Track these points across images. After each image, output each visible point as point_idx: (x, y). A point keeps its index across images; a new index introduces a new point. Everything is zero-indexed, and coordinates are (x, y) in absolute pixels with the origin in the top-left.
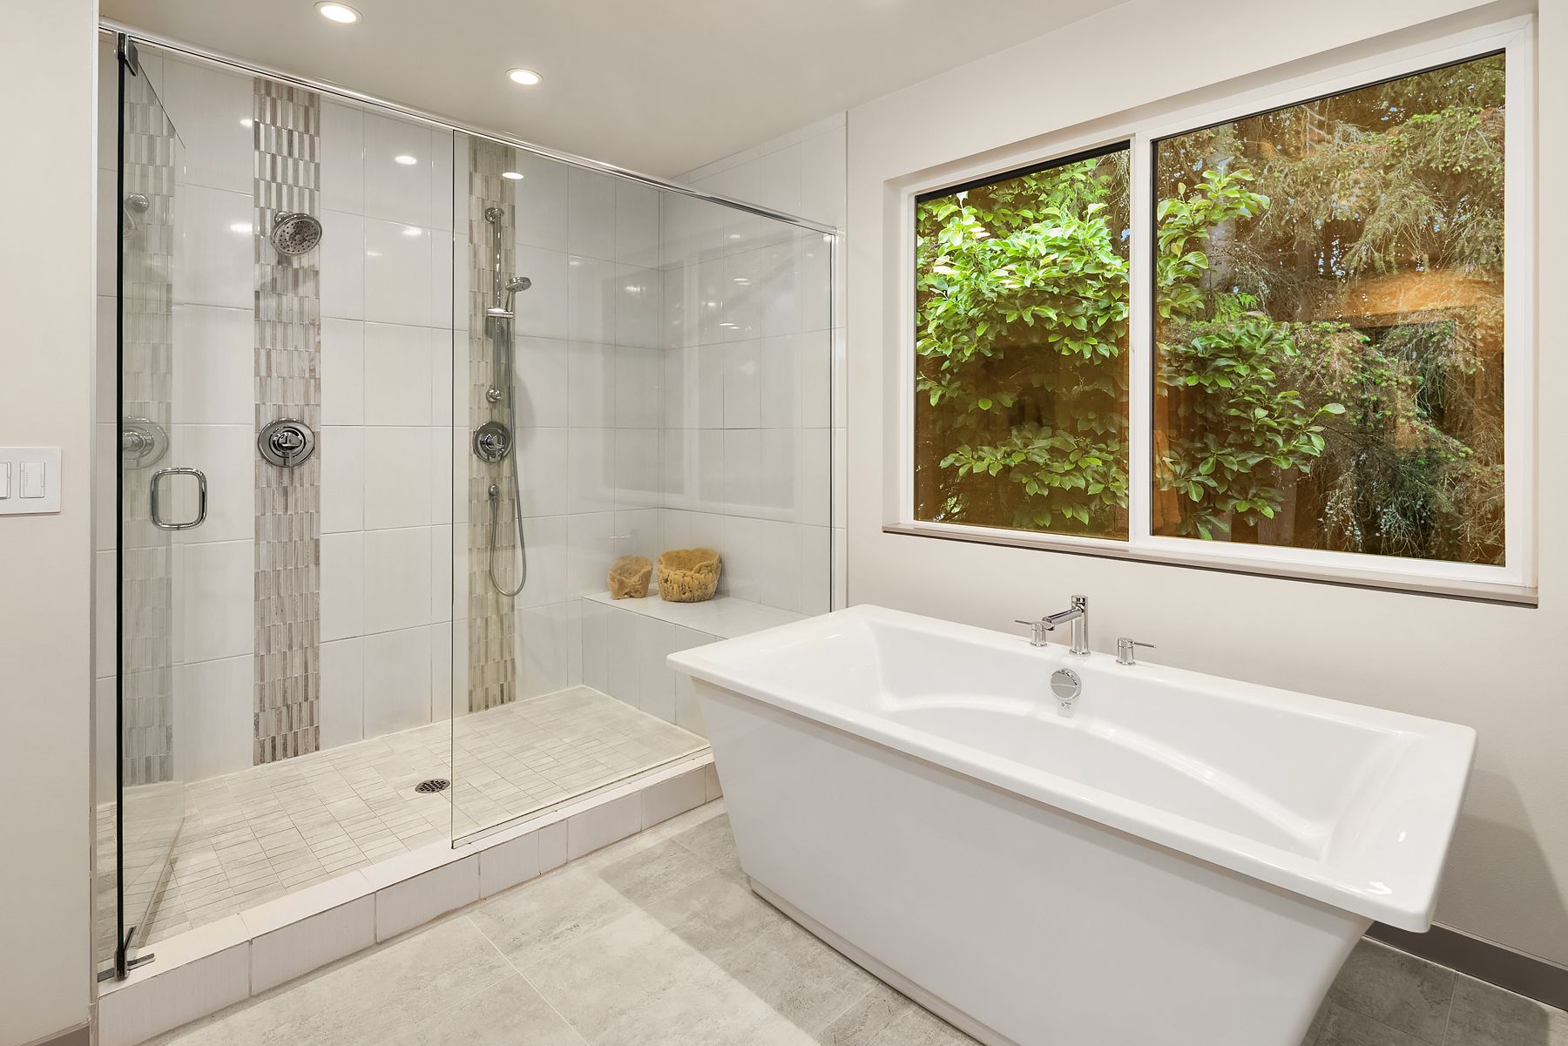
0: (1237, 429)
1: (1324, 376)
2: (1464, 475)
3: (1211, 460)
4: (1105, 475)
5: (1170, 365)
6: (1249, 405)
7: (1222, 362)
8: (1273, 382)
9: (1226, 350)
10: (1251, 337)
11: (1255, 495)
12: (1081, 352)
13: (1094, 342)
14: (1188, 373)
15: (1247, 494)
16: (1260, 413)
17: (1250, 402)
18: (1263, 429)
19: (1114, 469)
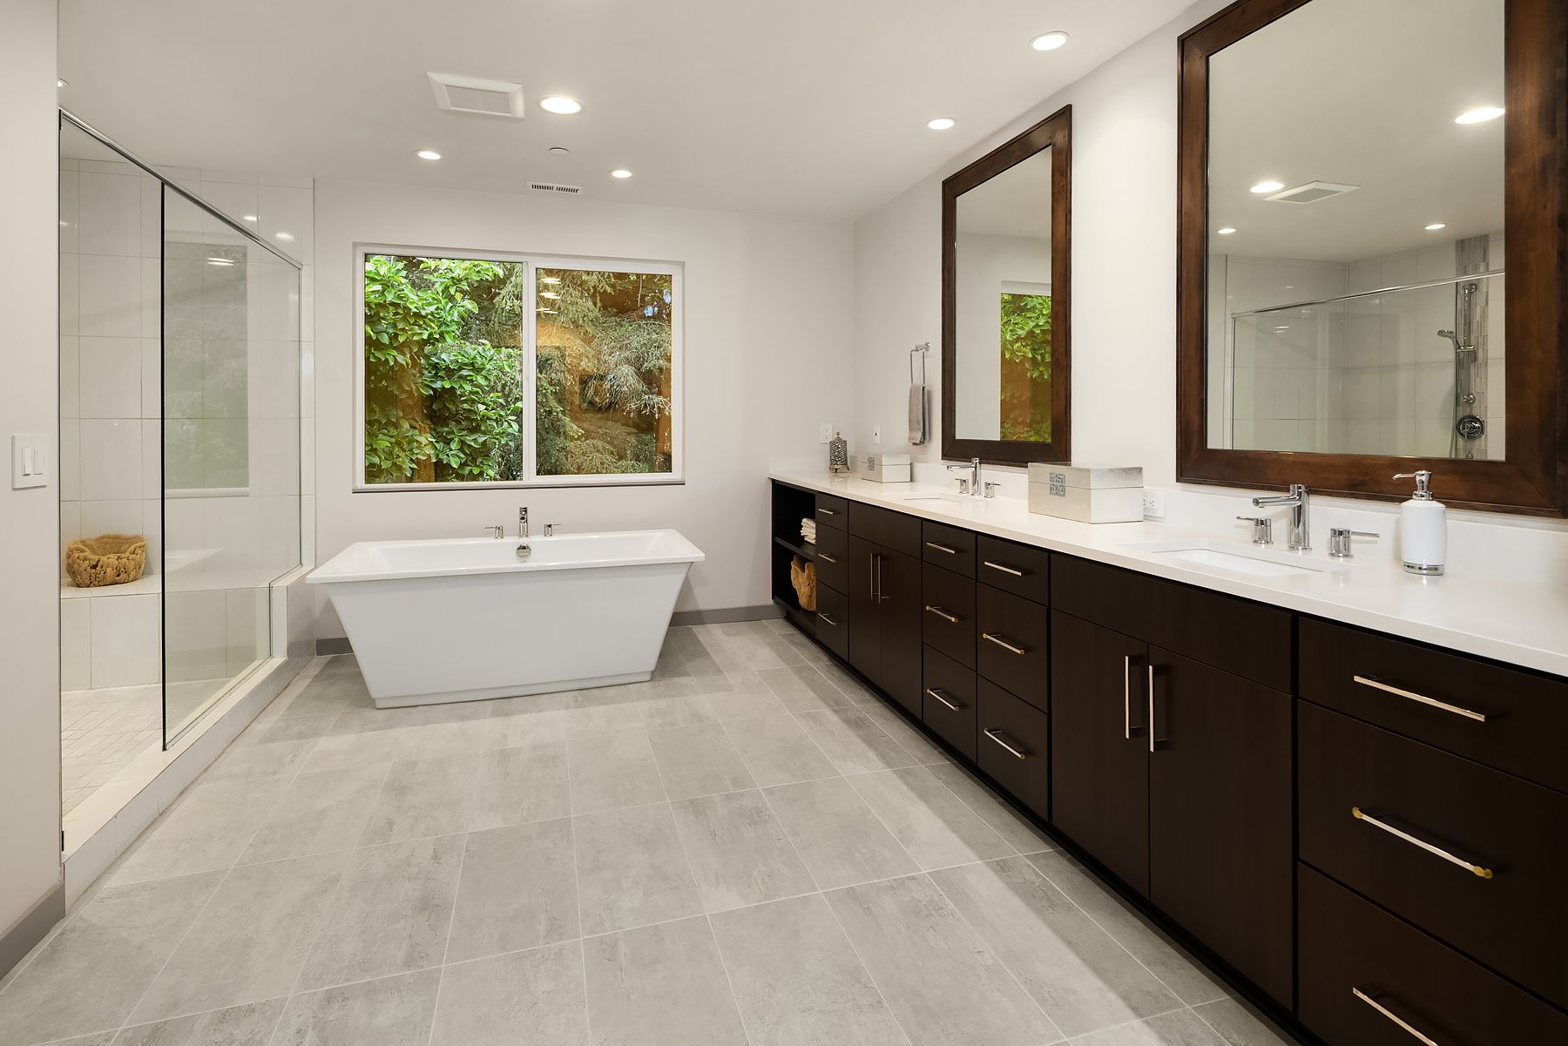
0: (468, 419)
1: (512, 384)
2: (562, 448)
3: (457, 439)
4: (391, 453)
5: (430, 372)
6: (473, 402)
7: (464, 373)
8: (487, 386)
9: (466, 364)
10: (482, 356)
11: (482, 462)
12: (387, 360)
13: (395, 353)
14: (442, 379)
15: (476, 461)
16: (481, 407)
17: (474, 400)
18: (485, 418)
19: (396, 449)
